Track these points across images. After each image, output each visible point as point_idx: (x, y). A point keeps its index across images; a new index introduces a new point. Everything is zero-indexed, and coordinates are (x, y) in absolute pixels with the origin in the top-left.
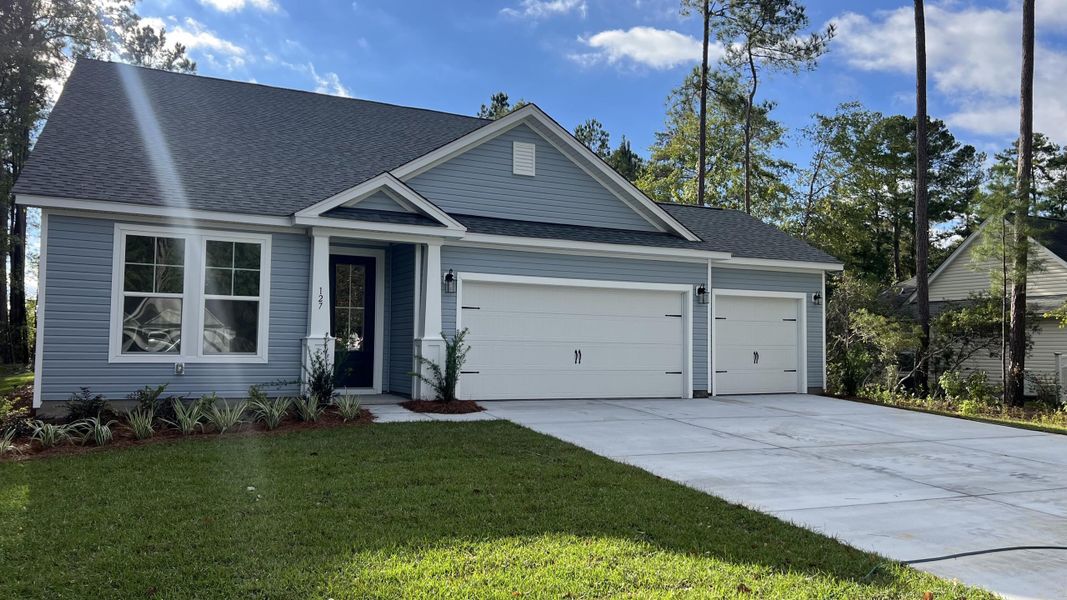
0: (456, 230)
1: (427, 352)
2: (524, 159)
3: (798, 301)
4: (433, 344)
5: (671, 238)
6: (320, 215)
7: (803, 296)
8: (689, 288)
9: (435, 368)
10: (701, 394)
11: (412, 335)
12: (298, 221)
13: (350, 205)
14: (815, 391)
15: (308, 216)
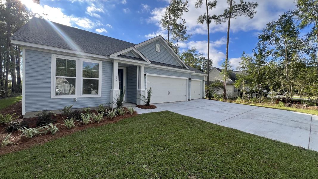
0: (148, 63)
1: (142, 93)
2: (158, 48)
3: (201, 81)
4: (143, 91)
5: (184, 68)
6: (117, 56)
7: (202, 80)
8: (188, 78)
9: (144, 97)
10: (189, 100)
11: (136, 89)
12: (111, 57)
13: (123, 54)
14: (203, 98)
15: (114, 56)
